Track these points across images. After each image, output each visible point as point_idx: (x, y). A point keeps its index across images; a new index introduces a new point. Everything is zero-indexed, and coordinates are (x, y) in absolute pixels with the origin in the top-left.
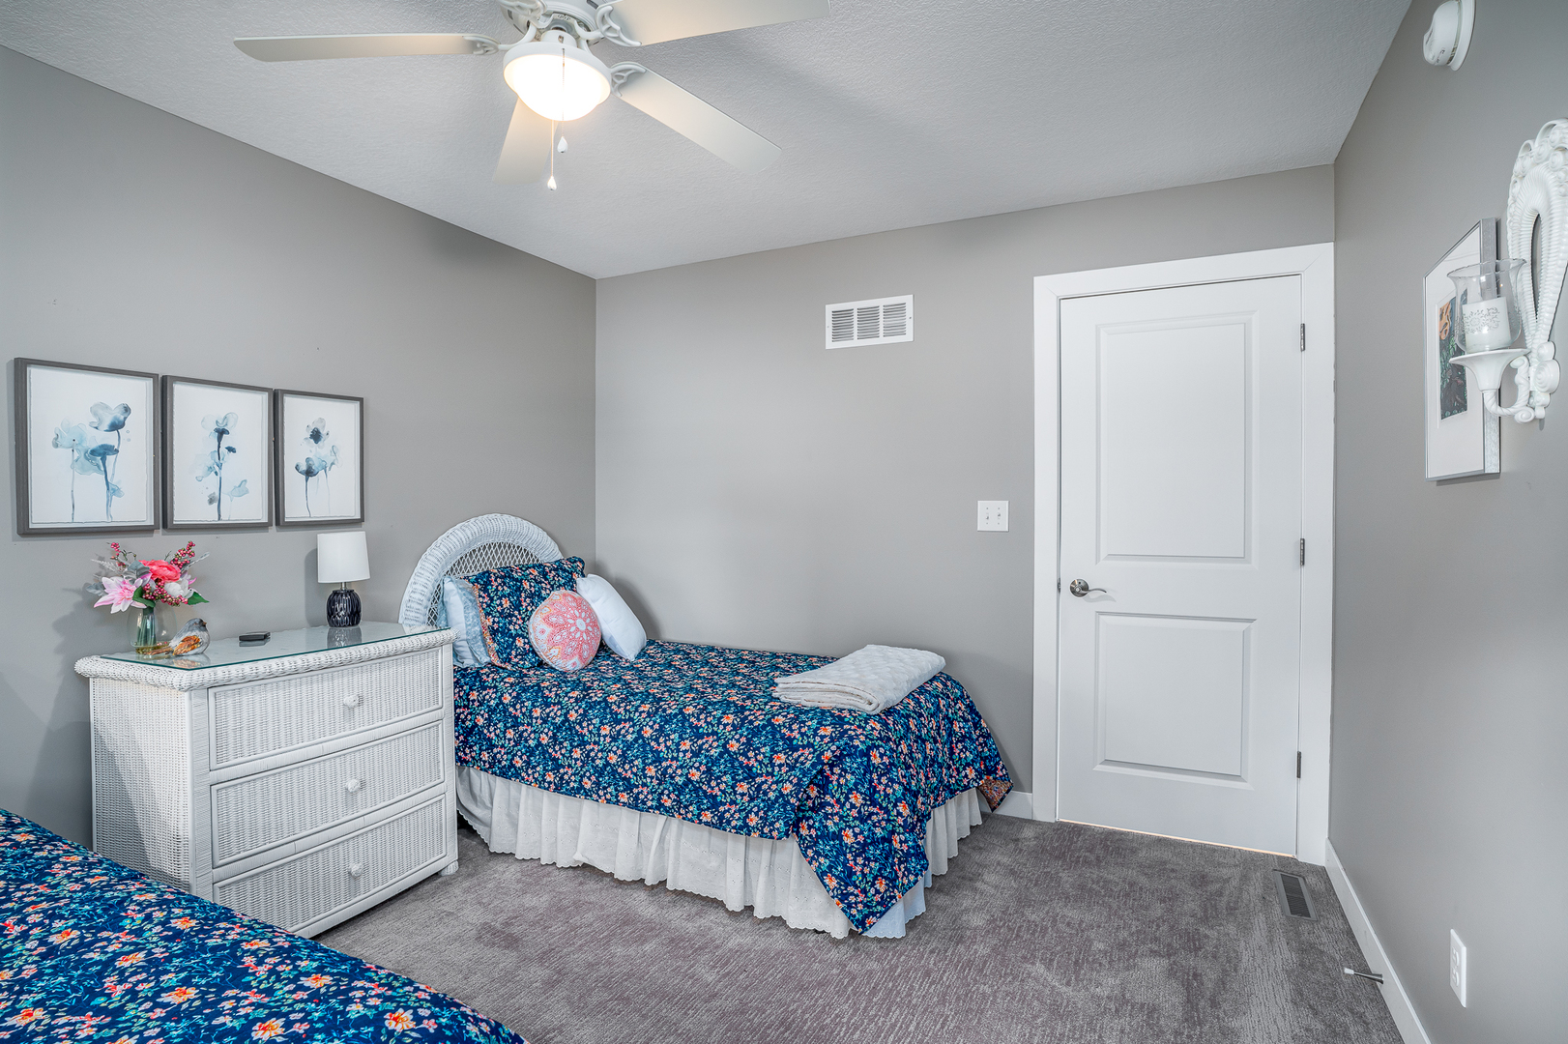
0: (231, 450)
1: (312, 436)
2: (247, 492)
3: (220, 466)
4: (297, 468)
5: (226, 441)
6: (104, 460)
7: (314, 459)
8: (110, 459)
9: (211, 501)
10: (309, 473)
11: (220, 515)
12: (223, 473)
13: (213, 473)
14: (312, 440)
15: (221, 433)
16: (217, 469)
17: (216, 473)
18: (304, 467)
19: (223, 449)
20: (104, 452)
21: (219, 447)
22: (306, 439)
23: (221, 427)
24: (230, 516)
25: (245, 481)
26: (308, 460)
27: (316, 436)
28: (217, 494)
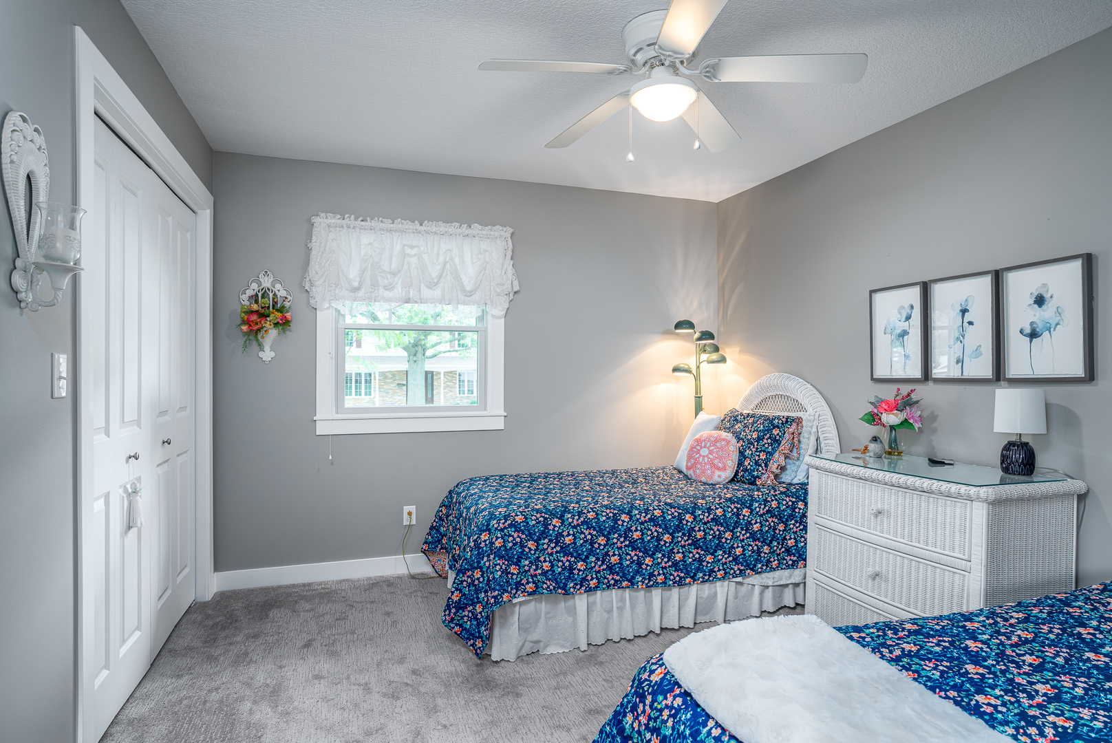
0: (970, 323)
1: (1035, 302)
2: (981, 354)
3: (963, 336)
4: (1021, 332)
5: (968, 317)
6: (903, 338)
7: (1038, 322)
8: (906, 337)
9: (958, 362)
10: (1033, 335)
11: (962, 372)
12: (966, 341)
13: (959, 341)
14: (1036, 306)
15: (964, 311)
16: (961, 338)
17: (961, 341)
18: (1028, 331)
19: (965, 324)
20: (904, 333)
21: (963, 322)
22: (1030, 305)
23: (964, 307)
24: (970, 373)
25: (980, 346)
26: (1032, 323)
27: (1040, 301)
28: (962, 357)
